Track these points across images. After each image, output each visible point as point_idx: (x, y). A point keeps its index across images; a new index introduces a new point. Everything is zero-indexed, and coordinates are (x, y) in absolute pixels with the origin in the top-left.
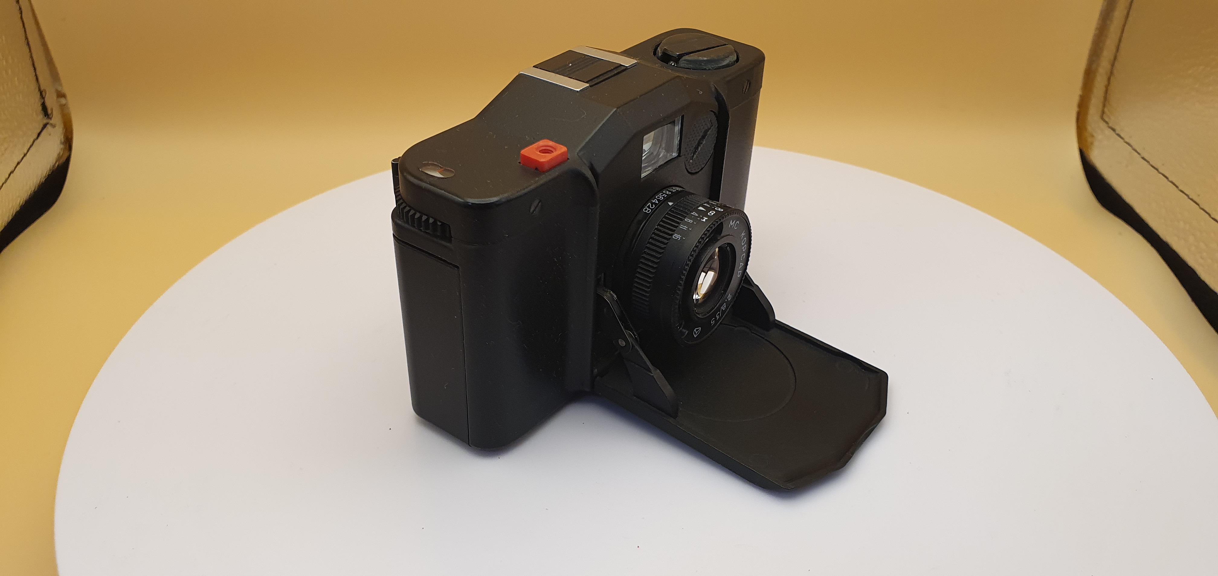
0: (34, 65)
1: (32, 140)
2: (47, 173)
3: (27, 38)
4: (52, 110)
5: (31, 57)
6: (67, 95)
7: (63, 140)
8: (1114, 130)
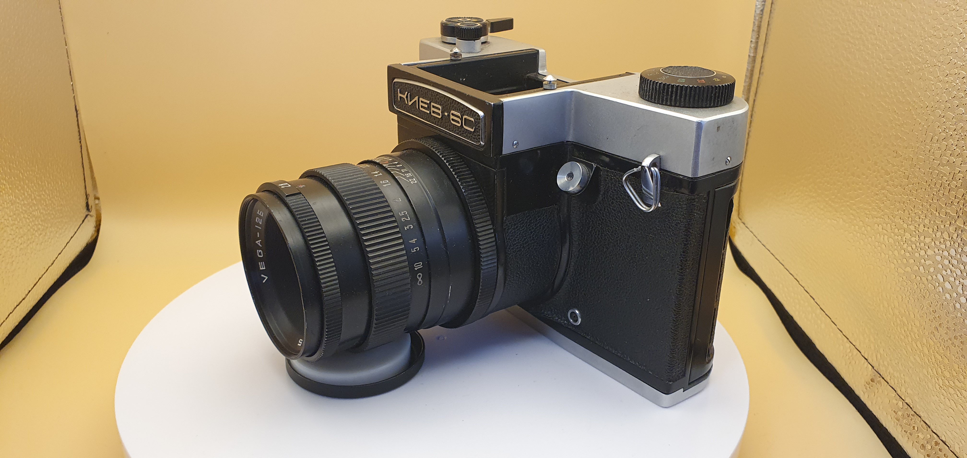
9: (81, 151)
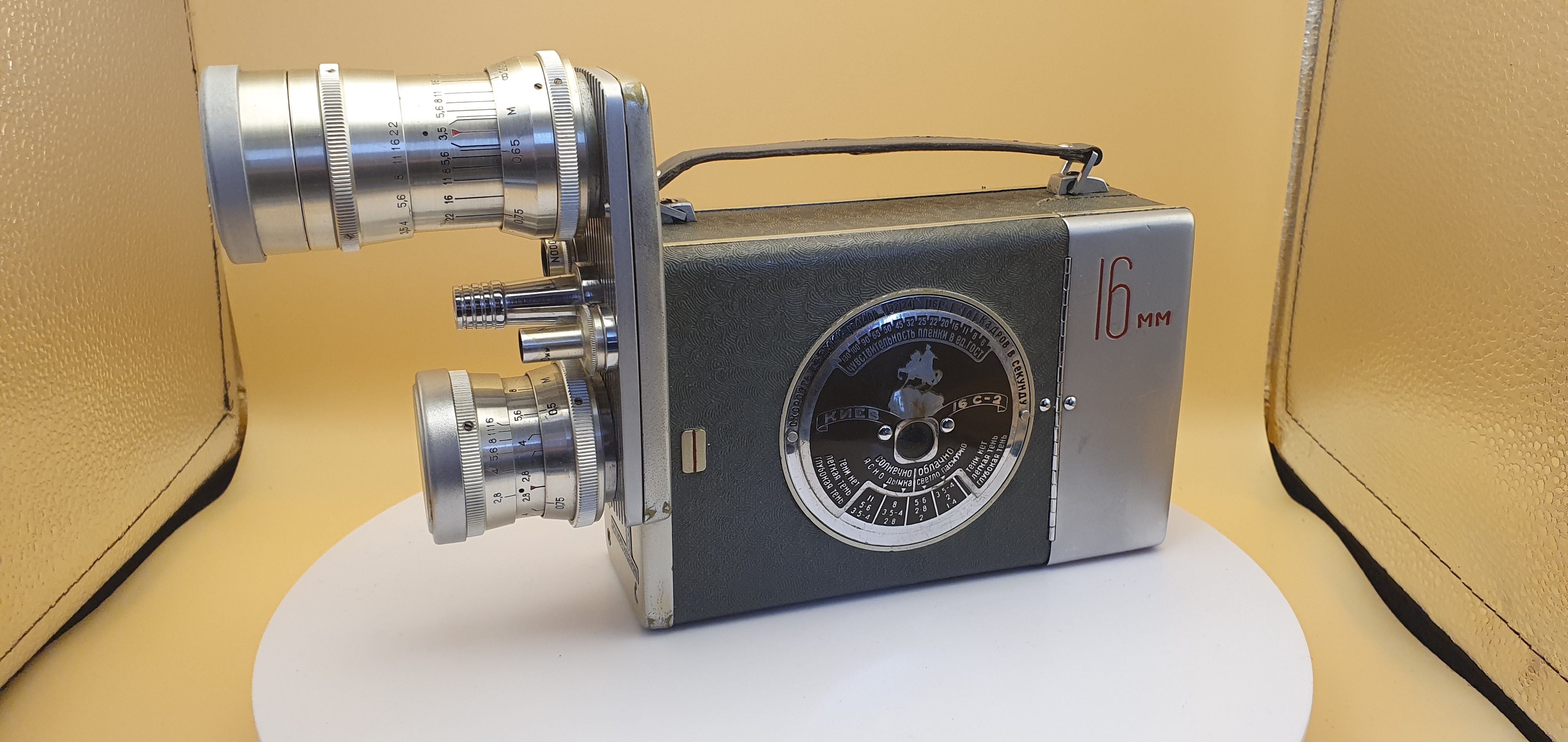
9: (220, 313)
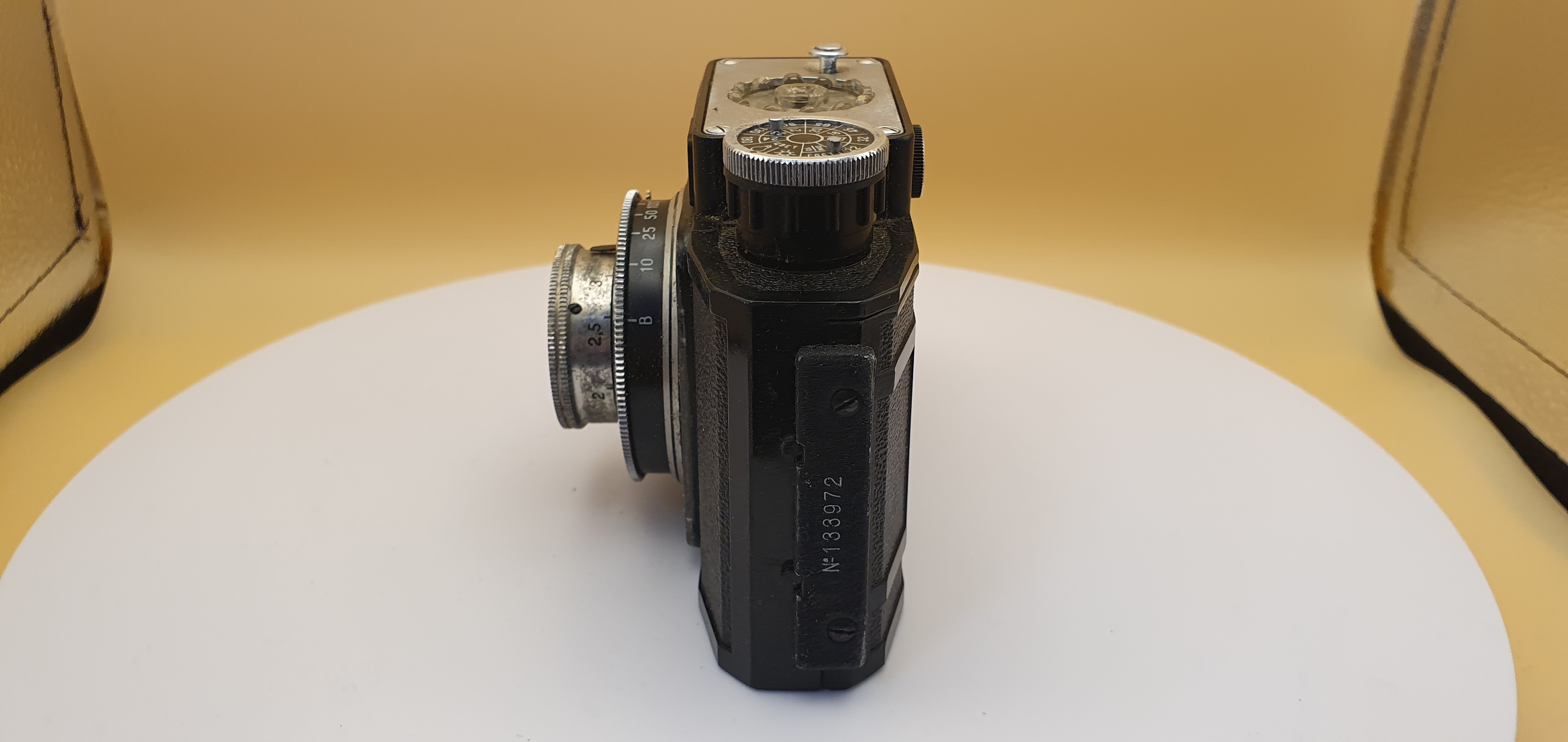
0: (70, 163)
1: (58, 254)
2: (75, 299)
3: (64, 130)
4: (88, 220)
5: (69, 153)
6: (108, 204)
7: (98, 259)
8: (1415, 261)
